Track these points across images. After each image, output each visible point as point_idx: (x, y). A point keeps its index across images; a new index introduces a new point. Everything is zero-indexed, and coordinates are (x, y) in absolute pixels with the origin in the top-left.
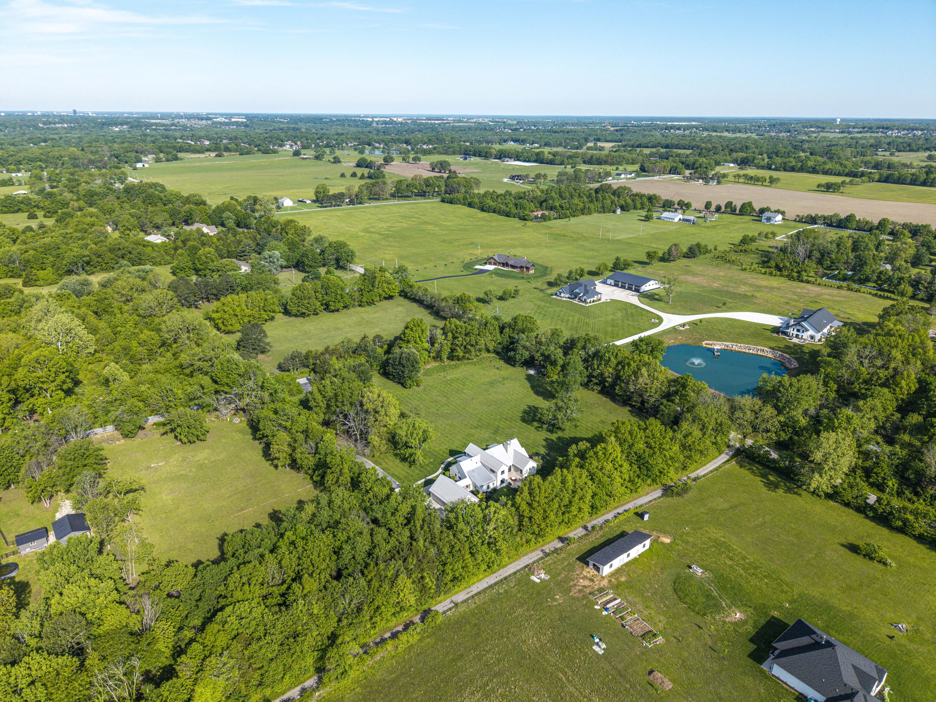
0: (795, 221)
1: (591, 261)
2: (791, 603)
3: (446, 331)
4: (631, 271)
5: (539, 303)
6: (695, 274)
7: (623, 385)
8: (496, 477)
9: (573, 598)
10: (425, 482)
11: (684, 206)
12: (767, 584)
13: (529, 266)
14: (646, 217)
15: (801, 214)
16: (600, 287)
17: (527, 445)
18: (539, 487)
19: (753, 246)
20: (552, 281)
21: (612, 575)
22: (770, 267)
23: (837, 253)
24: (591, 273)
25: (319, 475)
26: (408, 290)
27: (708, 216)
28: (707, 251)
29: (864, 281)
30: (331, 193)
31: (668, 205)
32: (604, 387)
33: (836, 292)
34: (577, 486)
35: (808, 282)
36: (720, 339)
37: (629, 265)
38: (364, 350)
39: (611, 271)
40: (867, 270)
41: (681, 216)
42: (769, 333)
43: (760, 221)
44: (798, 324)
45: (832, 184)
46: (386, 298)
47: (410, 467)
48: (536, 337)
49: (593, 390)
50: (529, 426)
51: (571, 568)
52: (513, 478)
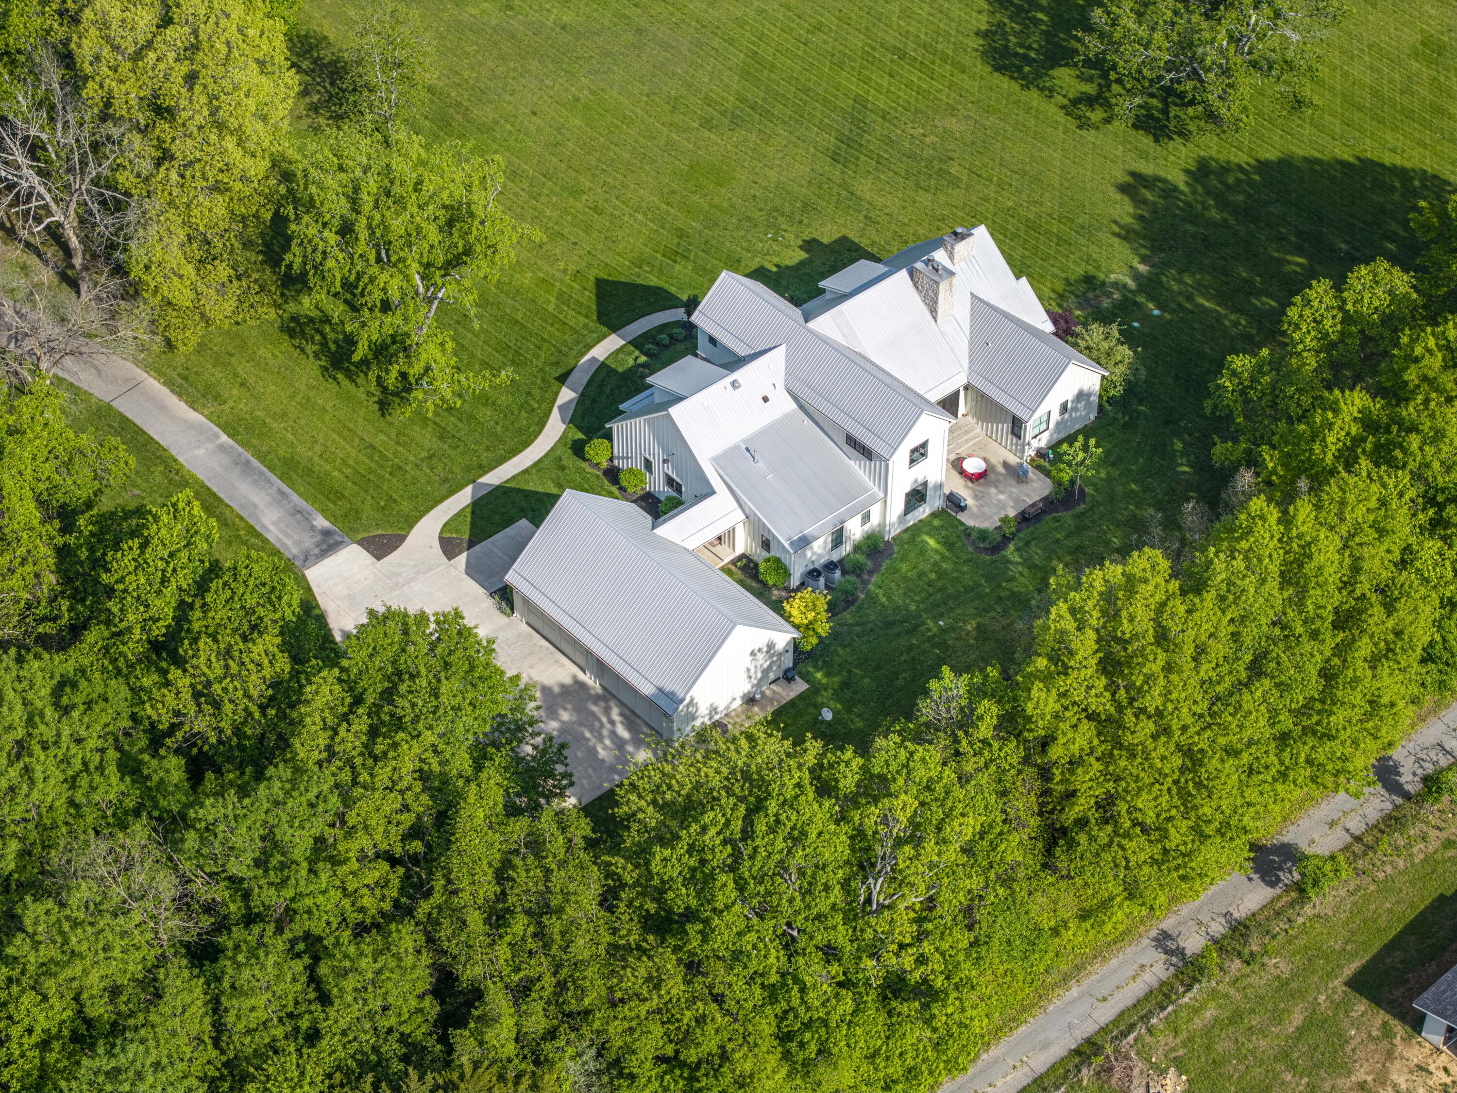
8: (884, 481)
10: (477, 506)
17: (1032, 226)
18: (1162, 637)
34: (1364, 586)
47: (383, 406)
50: (1034, 97)
52: (973, 465)
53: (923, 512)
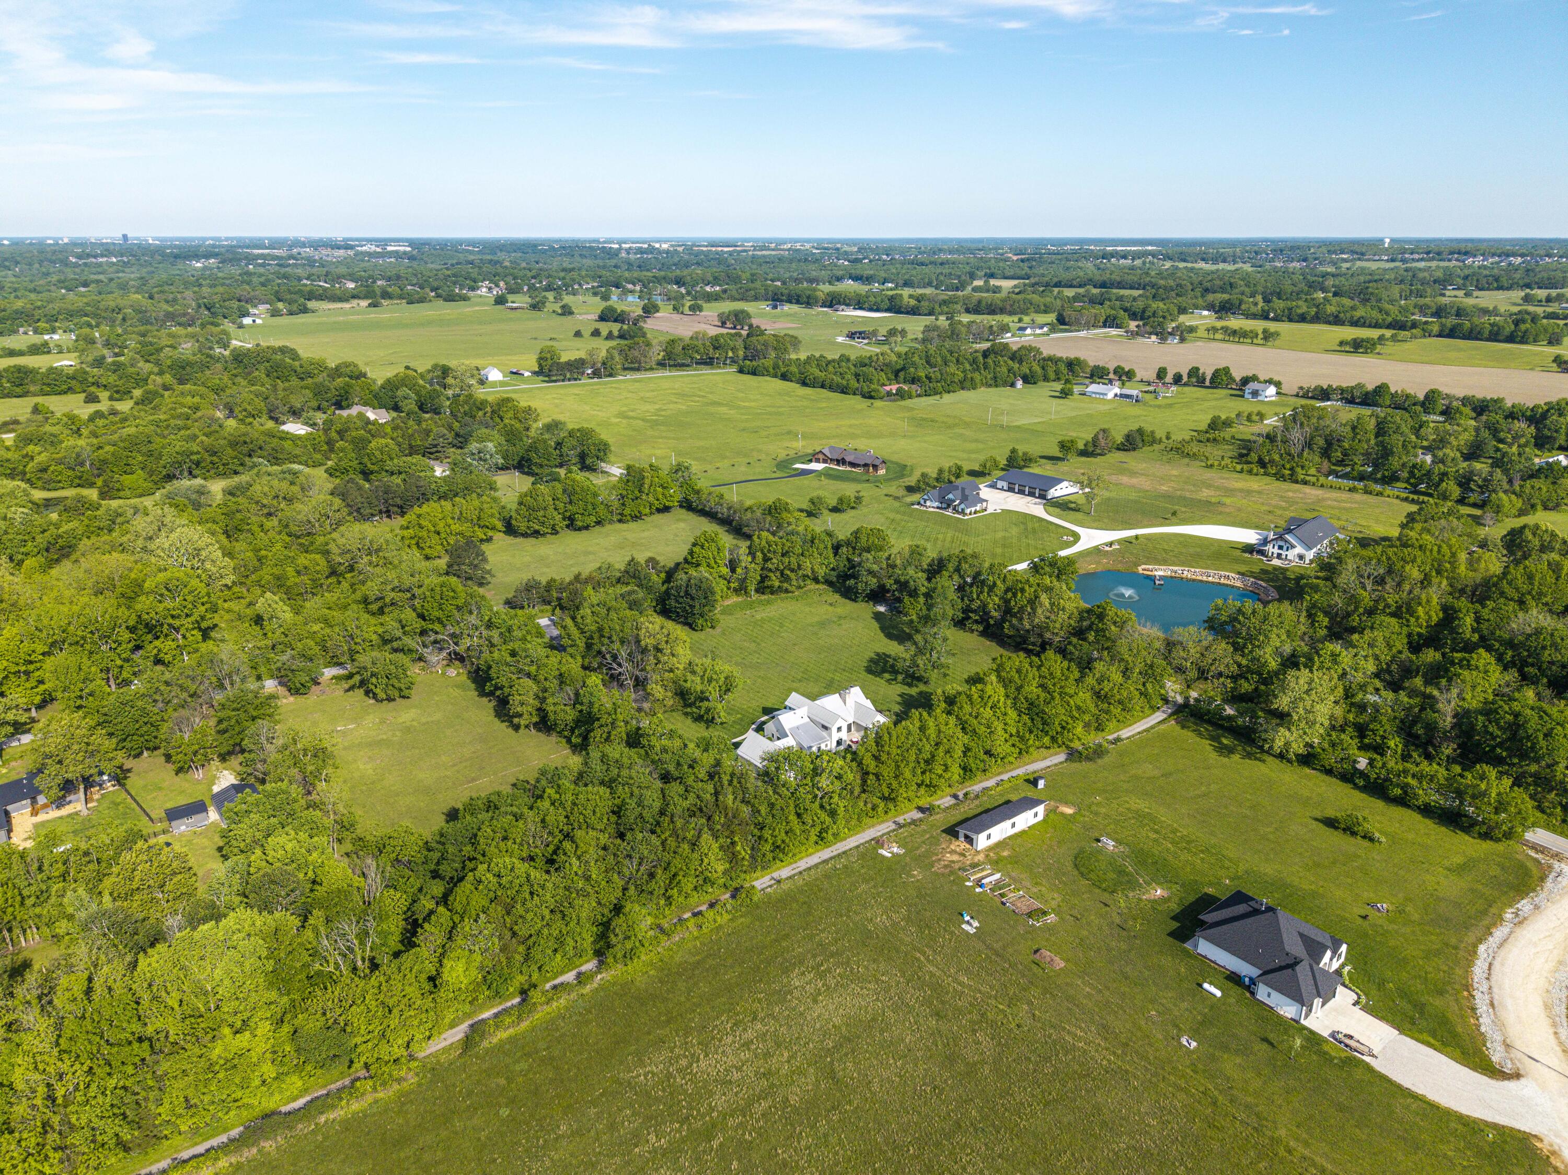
0: (1297, 396)
1: (973, 456)
2: (1232, 879)
3: (753, 550)
4: (1035, 470)
5: (891, 516)
6: (1133, 474)
7: (1014, 621)
8: (830, 736)
9: (936, 874)
11: (1124, 375)
13: (877, 462)
14: (1062, 391)
15: (1305, 386)
16: (985, 492)
19: (1227, 433)
20: (913, 484)
21: (990, 849)
22: (1250, 463)
23: (1353, 440)
24: (972, 473)
25: (580, 735)
26: (693, 497)
27: (1161, 389)
28: (1154, 441)
29: (1390, 479)
30: (564, 358)
31: (1098, 374)
32: (988, 626)
33: (1345, 496)
35: (1305, 483)
36: (1164, 562)
37: (1030, 460)
38: (634, 577)
39: (1003, 469)
40: (1395, 463)
41: (1117, 390)
42: (1238, 553)
43: (1243, 396)
44: (1281, 537)
45: (1363, 340)
46: (659, 511)
48: (888, 558)
49: (972, 631)
50: (878, 678)
51: (934, 841)
52: (854, 739)
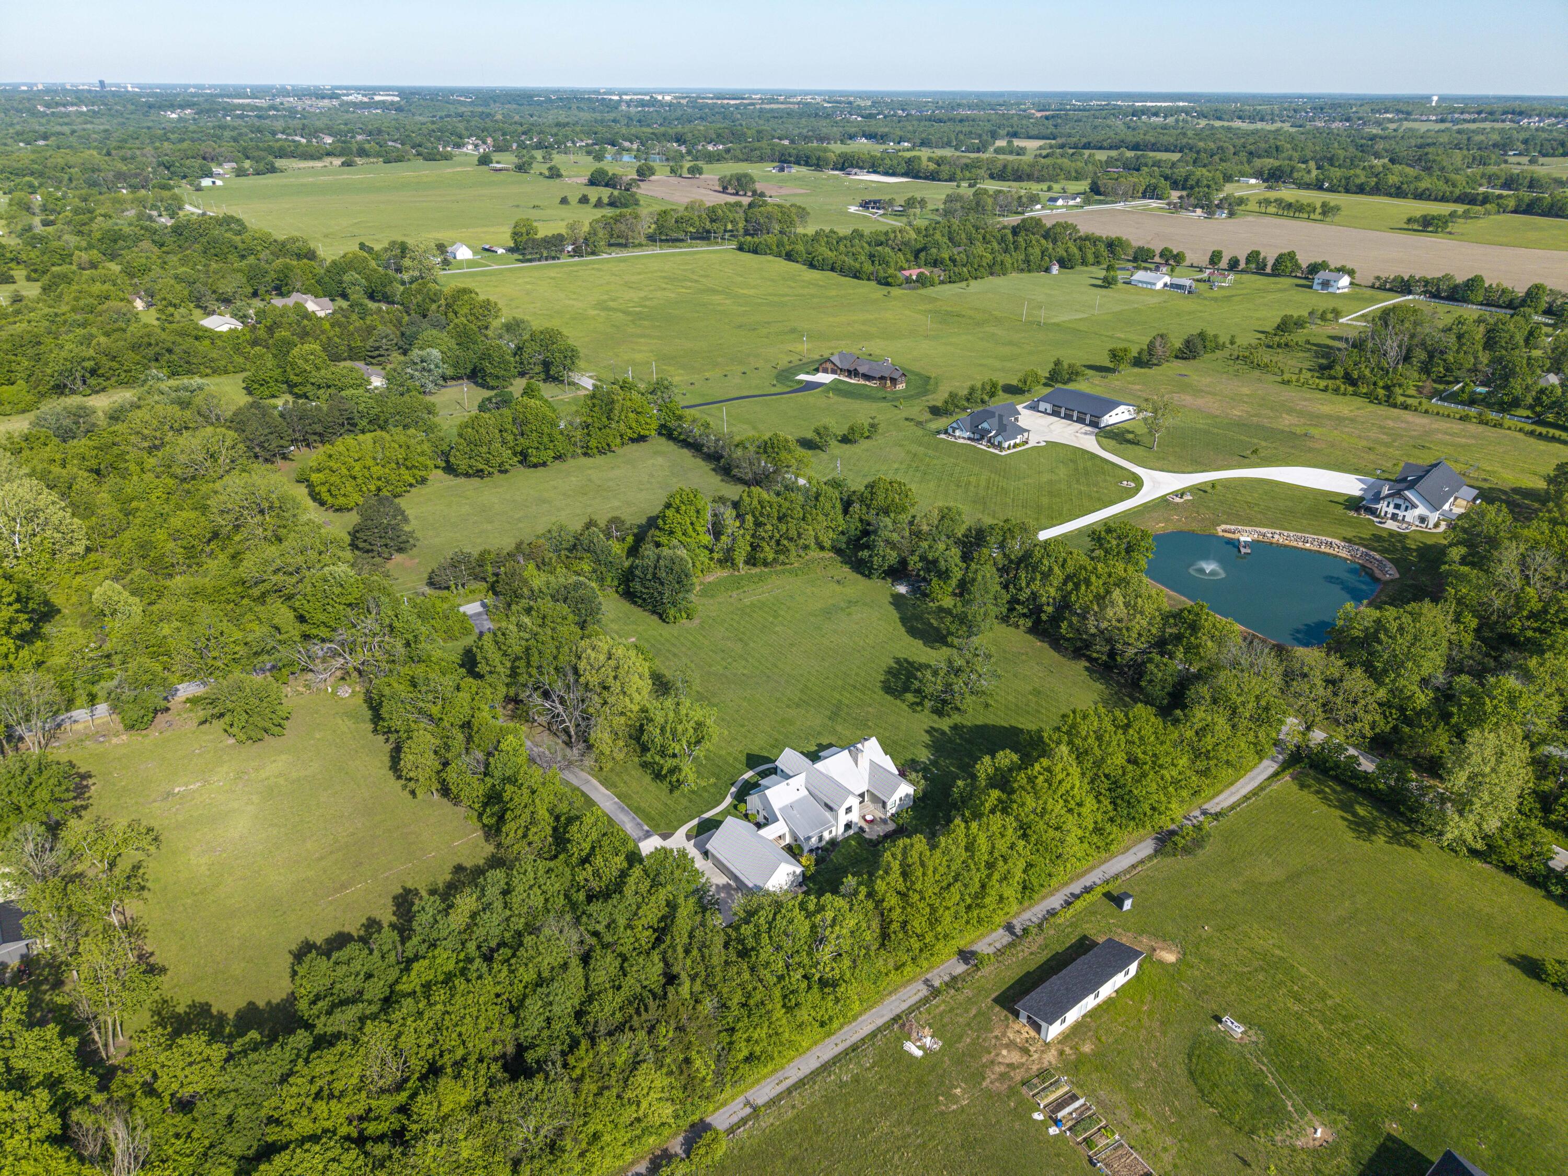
0: (1373, 287)
1: (1009, 365)
2: (1422, 1101)
3: (742, 511)
4: (1080, 386)
5: (914, 448)
6: (1197, 392)
7: (1075, 619)
8: (836, 819)
9: (989, 1095)
10: (699, 824)
11: (1172, 259)
12: (1371, 1056)
13: (895, 375)
14: (1105, 279)
15: (1383, 275)
16: (1026, 418)
17: (895, 742)
18: (923, 864)
19: (1299, 336)
20: (939, 404)
21: (1065, 1038)
22: (1335, 378)
23: (1458, 352)
24: (1009, 390)
25: (493, 815)
26: (673, 424)
27: (1216, 278)
28: (1219, 347)
29: (1508, 406)
30: (541, 235)
31: (1142, 258)
32: (1038, 622)
33: (1457, 427)
34: (996, 854)
35: (1405, 407)
36: (1249, 521)
37: (1077, 374)
39: (1045, 385)
40: (1517, 387)
41: (1167, 279)
42: (1340, 510)
43: (1311, 287)
44: (1398, 493)
45: (1433, 218)
46: (633, 440)
47: (671, 791)
48: (911, 523)
49: (1017, 627)
50: (898, 702)
51: (982, 1023)
52: (869, 818)
53: (851, 832)
